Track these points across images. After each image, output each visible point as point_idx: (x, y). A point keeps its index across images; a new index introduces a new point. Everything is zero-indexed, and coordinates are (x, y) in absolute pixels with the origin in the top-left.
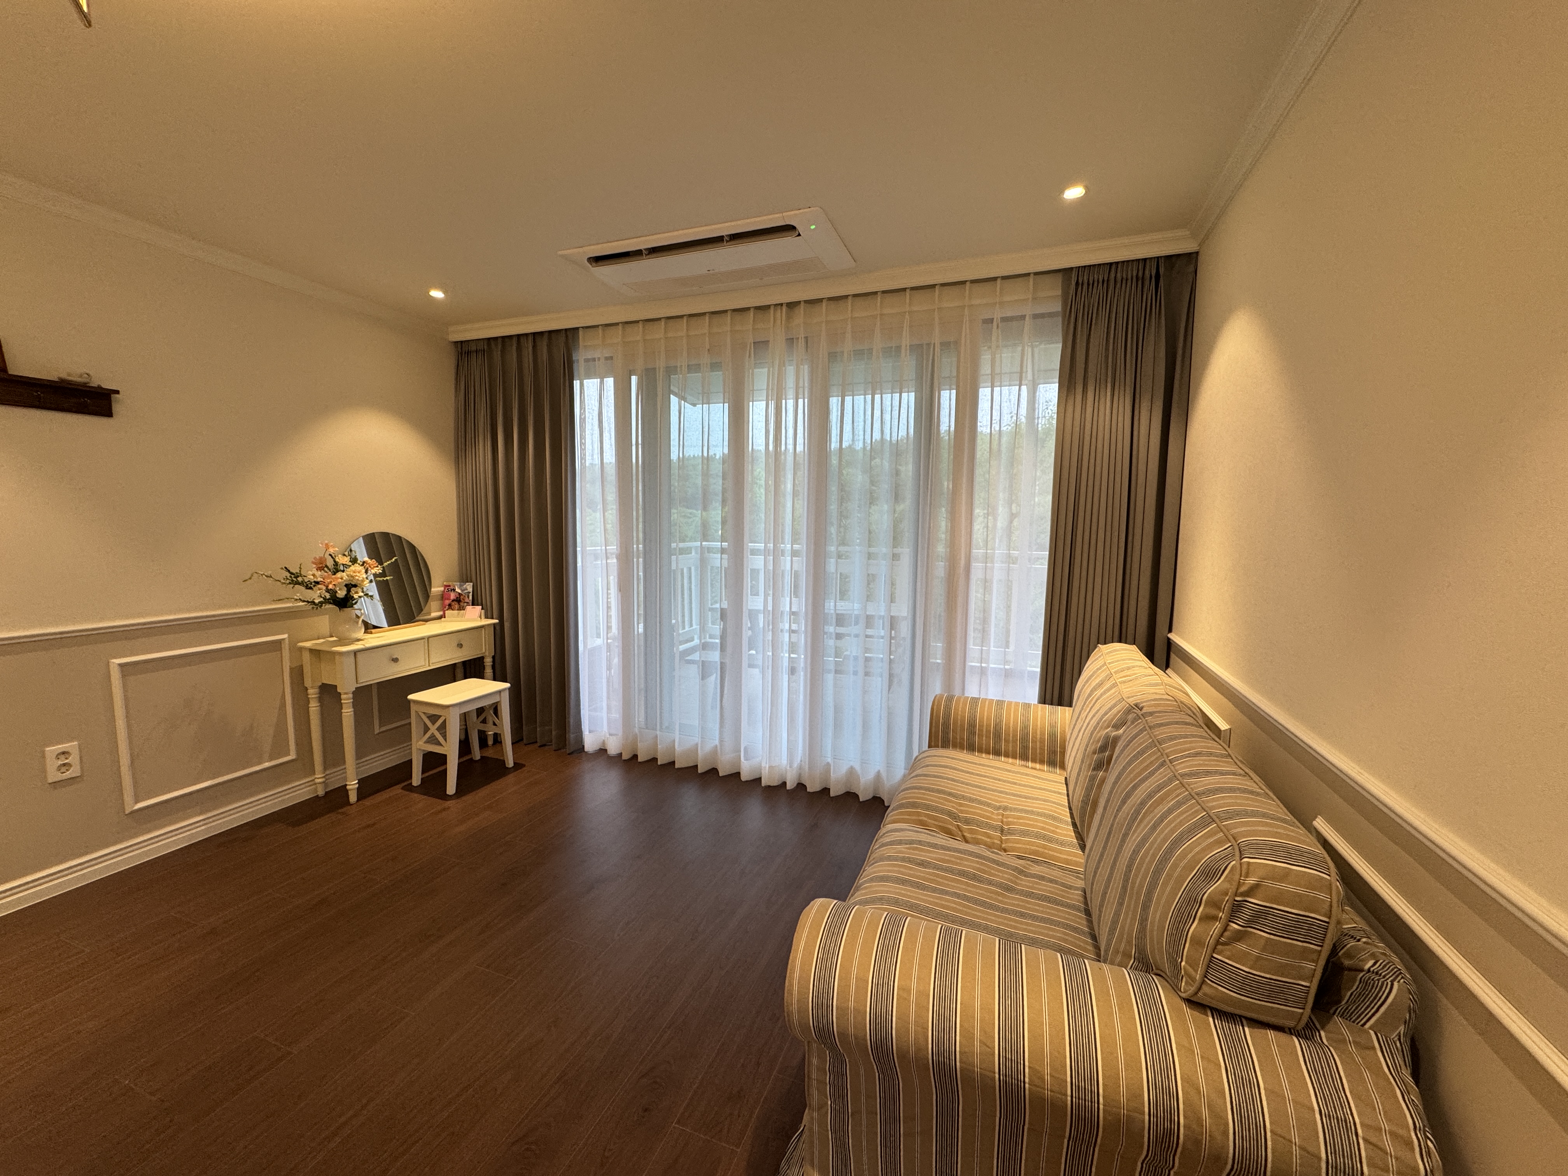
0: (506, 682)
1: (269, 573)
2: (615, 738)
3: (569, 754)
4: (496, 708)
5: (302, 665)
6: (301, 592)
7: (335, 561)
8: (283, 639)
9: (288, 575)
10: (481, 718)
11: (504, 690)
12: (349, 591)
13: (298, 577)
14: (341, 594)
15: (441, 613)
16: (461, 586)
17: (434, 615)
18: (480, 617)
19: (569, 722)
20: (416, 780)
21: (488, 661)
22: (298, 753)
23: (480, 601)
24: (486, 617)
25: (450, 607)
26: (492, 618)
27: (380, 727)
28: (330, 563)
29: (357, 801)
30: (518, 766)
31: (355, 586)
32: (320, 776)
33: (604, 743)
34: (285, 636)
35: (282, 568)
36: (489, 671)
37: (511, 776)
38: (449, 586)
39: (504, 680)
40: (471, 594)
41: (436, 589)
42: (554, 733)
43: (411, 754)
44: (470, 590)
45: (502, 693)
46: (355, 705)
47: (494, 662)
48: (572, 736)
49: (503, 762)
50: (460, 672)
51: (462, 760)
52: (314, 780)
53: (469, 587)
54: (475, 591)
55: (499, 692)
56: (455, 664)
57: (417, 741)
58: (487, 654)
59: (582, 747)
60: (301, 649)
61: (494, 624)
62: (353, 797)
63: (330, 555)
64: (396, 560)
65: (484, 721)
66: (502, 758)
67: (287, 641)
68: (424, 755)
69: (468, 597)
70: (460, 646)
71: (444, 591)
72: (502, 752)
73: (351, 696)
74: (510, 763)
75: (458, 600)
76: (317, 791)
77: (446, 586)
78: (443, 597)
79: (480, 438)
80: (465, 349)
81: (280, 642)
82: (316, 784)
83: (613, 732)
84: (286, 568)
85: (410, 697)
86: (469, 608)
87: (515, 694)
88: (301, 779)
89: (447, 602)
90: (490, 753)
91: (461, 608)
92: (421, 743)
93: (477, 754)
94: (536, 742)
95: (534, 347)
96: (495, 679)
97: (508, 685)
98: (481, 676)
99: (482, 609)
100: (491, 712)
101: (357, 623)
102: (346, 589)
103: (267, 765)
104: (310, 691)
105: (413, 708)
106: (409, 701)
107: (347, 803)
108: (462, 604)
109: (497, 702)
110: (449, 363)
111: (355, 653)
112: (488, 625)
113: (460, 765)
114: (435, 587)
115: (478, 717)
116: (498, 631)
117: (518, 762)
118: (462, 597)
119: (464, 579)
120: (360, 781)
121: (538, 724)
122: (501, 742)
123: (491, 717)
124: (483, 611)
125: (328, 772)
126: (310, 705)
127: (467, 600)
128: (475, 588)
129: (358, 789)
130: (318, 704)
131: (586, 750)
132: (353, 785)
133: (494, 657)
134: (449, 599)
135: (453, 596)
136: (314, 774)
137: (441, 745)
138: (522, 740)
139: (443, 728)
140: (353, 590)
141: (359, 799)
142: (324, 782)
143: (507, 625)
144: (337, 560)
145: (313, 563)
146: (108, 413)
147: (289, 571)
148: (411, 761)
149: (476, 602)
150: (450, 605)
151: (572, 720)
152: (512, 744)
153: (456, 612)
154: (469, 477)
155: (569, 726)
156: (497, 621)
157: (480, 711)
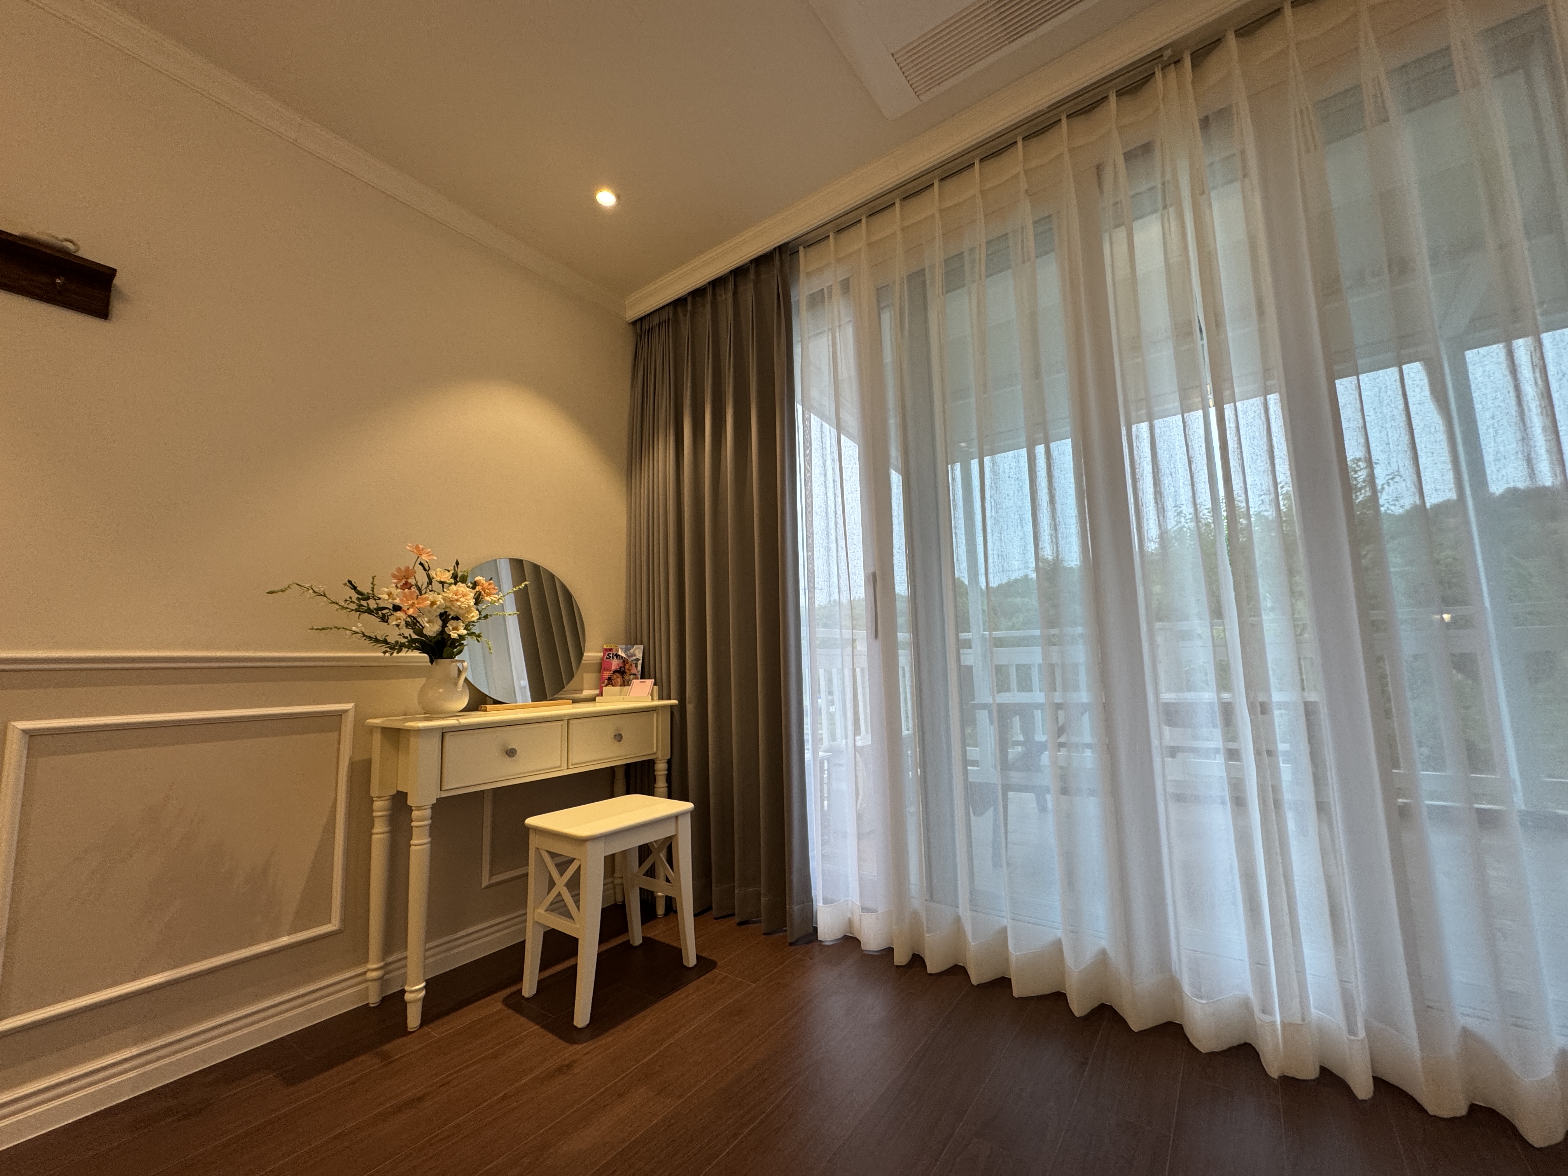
0: (688, 801)
1: (320, 588)
2: (874, 915)
3: (791, 944)
4: (669, 846)
5: (371, 759)
6: (371, 624)
7: (428, 576)
8: (346, 711)
9: (355, 596)
10: (647, 865)
11: (683, 814)
12: (444, 625)
13: (368, 598)
14: (431, 629)
15: (597, 692)
16: (626, 650)
17: (587, 693)
18: (652, 695)
19: (791, 881)
20: (529, 987)
21: (661, 768)
22: (344, 920)
23: (652, 673)
24: (661, 698)
25: (610, 682)
26: (669, 699)
27: (492, 874)
28: (421, 578)
29: (421, 1025)
30: (705, 964)
31: (457, 618)
32: (375, 966)
33: (850, 922)
34: (349, 706)
35: (345, 584)
36: (661, 784)
37: (691, 987)
38: (611, 650)
39: (685, 799)
40: (640, 662)
41: (592, 654)
42: (763, 900)
43: (523, 931)
44: (639, 655)
45: (680, 820)
46: (434, 830)
47: (669, 769)
48: (796, 908)
49: (677, 953)
50: (620, 784)
51: (606, 946)
52: (365, 973)
53: (638, 652)
54: (646, 658)
55: (676, 817)
56: (612, 769)
57: (536, 908)
58: (659, 755)
59: (811, 930)
60: (372, 729)
61: (672, 707)
62: (414, 1019)
63: (421, 564)
64: (526, 585)
65: (651, 873)
66: (675, 944)
67: (351, 715)
68: (545, 933)
69: (636, 667)
70: (619, 737)
71: (602, 659)
72: (676, 931)
73: (428, 812)
74: (691, 959)
75: (621, 672)
76: (367, 998)
77: (606, 650)
78: (602, 666)
79: (660, 437)
80: (646, 326)
81: (340, 714)
82: (367, 981)
83: (869, 904)
84: (350, 582)
85: (531, 821)
86: (636, 683)
87: (700, 818)
88: (341, 969)
89: (607, 674)
90: (658, 932)
91: (626, 683)
92: (541, 911)
93: (636, 934)
94: (734, 915)
95: (735, 294)
96: (670, 797)
97: (689, 806)
98: (648, 790)
99: (655, 684)
100: (663, 856)
101: (456, 684)
102: (440, 623)
103: (285, 940)
104: (378, 804)
105: (534, 841)
106: (528, 829)
107: (403, 1030)
108: (626, 677)
109: (671, 838)
110: (624, 348)
111: (444, 733)
112: (664, 707)
113: (602, 959)
114: (589, 651)
115: (640, 865)
116: (677, 716)
117: (704, 955)
118: (627, 666)
119: (632, 640)
120: (430, 985)
121: (736, 883)
122: (676, 912)
123: (663, 869)
124: (656, 687)
125: (390, 960)
126: (374, 831)
127: (634, 671)
128: (646, 654)
129: (425, 999)
130: (386, 829)
131: (821, 937)
132: (415, 991)
133: (669, 762)
134: (609, 670)
135: (615, 664)
136: (366, 961)
137: (571, 917)
138: (710, 908)
139: (574, 884)
140: (451, 625)
141: (424, 1022)
142: (381, 978)
143: (690, 708)
144: (432, 573)
145: (394, 576)
146: (102, 311)
147: (355, 588)
148: (522, 944)
149: (646, 674)
150: (610, 679)
151: (795, 877)
152: (695, 915)
153: (618, 688)
154: (644, 491)
155: (791, 889)
156: (675, 702)
157: (645, 851)
